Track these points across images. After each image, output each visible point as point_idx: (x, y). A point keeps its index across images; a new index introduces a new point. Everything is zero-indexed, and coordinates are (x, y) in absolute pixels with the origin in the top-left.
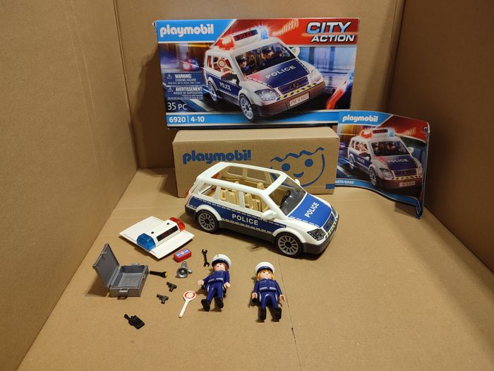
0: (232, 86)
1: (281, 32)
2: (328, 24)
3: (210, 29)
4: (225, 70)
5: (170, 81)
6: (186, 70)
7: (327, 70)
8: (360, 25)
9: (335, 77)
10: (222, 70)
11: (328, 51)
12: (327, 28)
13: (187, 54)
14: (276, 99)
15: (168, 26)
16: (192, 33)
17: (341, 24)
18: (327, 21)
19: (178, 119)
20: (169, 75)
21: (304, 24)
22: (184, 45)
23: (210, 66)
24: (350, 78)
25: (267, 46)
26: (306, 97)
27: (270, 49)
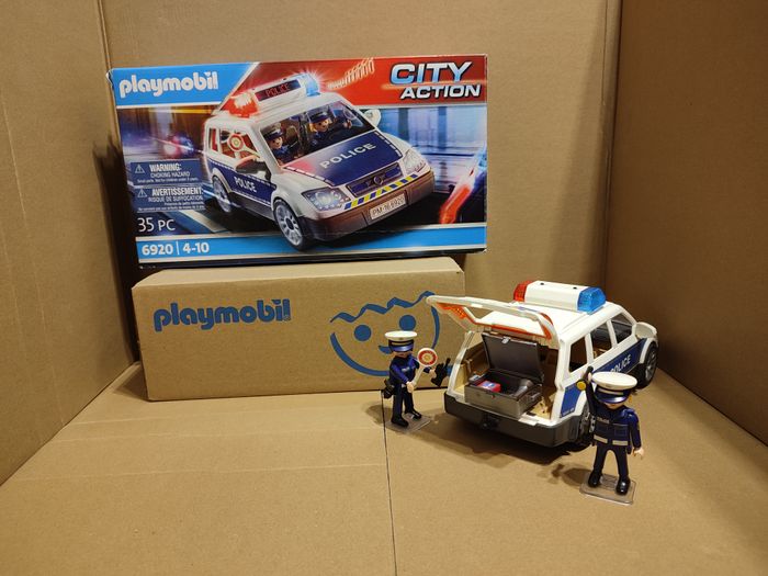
0: (257, 184)
1: (342, 83)
2: (429, 66)
3: (212, 81)
4: (243, 154)
5: (141, 176)
6: (170, 157)
7: (435, 151)
8: (490, 68)
9: (450, 161)
10: (237, 154)
11: (435, 114)
12: (428, 74)
13: (171, 126)
14: (344, 205)
15: (134, 77)
16: (178, 88)
17: (452, 66)
18: (426, 61)
19: (159, 248)
20: (139, 167)
21: (384, 67)
22: (164, 111)
23: (215, 148)
24: (480, 165)
25: (318, 109)
26: (400, 202)
27: (325, 114)
